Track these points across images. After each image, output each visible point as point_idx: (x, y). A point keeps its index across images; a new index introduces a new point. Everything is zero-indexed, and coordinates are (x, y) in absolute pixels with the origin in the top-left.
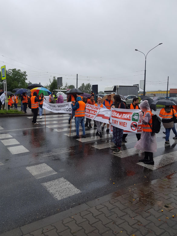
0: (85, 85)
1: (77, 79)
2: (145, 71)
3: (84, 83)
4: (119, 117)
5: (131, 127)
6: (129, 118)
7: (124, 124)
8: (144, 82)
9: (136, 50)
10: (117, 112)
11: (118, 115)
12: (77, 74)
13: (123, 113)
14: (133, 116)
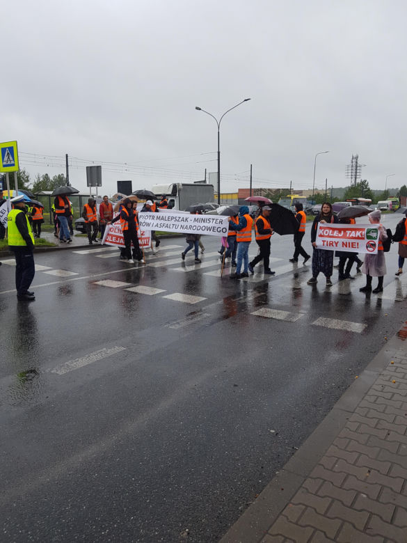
0: (51, 178)
1: (67, 166)
2: (219, 153)
3: (47, 175)
4: (340, 235)
5: (367, 247)
6: (360, 236)
7: (352, 245)
8: (217, 175)
9: (197, 108)
10: (334, 229)
11: (336, 233)
12: (67, 155)
13: (345, 230)
14: (368, 232)
